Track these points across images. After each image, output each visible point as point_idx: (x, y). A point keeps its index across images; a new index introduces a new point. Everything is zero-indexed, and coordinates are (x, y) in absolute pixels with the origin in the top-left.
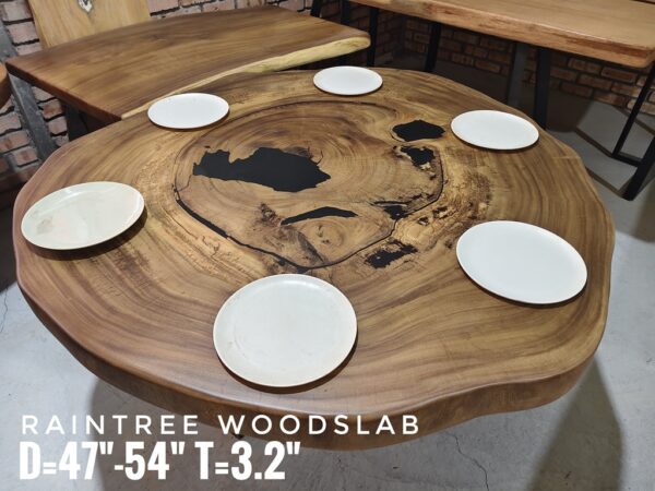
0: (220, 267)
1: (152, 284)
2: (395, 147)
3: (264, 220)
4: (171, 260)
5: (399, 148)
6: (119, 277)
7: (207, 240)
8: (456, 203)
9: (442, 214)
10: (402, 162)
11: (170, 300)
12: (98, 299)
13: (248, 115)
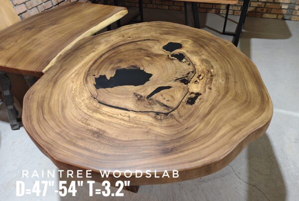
0: (136, 124)
1: (114, 139)
2: (168, 56)
3: (139, 99)
4: (114, 127)
5: (170, 56)
6: (98, 141)
7: (122, 114)
8: (203, 72)
9: (201, 78)
10: (174, 61)
11: (126, 143)
12: (96, 153)
13: (101, 56)
